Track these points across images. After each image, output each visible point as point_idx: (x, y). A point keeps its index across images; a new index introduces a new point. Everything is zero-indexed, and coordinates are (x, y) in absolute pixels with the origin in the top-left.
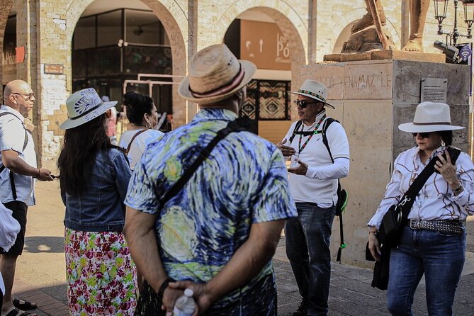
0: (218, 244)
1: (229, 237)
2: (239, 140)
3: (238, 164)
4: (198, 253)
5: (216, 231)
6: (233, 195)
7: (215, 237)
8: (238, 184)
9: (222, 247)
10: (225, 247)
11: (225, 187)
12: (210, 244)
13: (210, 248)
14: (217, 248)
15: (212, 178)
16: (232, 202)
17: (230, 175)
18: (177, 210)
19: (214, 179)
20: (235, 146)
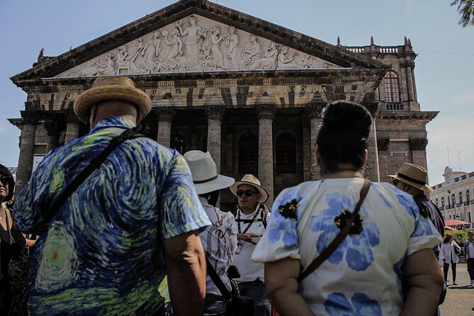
0: (107, 260)
1: (123, 252)
2: (139, 144)
3: (138, 165)
4: (80, 274)
5: (108, 244)
6: (129, 200)
7: (105, 251)
8: (137, 188)
9: (114, 264)
10: (117, 266)
11: (121, 192)
12: (99, 260)
13: (98, 265)
14: (107, 264)
15: (105, 182)
16: (128, 208)
17: (127, 178)
18: (60, 225)
19: (108, 183)
20: (134, 149)
